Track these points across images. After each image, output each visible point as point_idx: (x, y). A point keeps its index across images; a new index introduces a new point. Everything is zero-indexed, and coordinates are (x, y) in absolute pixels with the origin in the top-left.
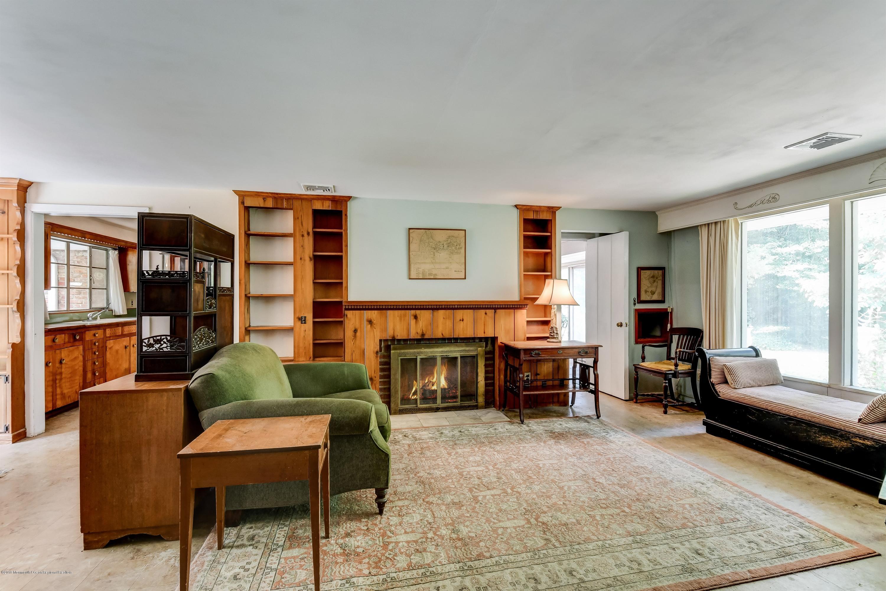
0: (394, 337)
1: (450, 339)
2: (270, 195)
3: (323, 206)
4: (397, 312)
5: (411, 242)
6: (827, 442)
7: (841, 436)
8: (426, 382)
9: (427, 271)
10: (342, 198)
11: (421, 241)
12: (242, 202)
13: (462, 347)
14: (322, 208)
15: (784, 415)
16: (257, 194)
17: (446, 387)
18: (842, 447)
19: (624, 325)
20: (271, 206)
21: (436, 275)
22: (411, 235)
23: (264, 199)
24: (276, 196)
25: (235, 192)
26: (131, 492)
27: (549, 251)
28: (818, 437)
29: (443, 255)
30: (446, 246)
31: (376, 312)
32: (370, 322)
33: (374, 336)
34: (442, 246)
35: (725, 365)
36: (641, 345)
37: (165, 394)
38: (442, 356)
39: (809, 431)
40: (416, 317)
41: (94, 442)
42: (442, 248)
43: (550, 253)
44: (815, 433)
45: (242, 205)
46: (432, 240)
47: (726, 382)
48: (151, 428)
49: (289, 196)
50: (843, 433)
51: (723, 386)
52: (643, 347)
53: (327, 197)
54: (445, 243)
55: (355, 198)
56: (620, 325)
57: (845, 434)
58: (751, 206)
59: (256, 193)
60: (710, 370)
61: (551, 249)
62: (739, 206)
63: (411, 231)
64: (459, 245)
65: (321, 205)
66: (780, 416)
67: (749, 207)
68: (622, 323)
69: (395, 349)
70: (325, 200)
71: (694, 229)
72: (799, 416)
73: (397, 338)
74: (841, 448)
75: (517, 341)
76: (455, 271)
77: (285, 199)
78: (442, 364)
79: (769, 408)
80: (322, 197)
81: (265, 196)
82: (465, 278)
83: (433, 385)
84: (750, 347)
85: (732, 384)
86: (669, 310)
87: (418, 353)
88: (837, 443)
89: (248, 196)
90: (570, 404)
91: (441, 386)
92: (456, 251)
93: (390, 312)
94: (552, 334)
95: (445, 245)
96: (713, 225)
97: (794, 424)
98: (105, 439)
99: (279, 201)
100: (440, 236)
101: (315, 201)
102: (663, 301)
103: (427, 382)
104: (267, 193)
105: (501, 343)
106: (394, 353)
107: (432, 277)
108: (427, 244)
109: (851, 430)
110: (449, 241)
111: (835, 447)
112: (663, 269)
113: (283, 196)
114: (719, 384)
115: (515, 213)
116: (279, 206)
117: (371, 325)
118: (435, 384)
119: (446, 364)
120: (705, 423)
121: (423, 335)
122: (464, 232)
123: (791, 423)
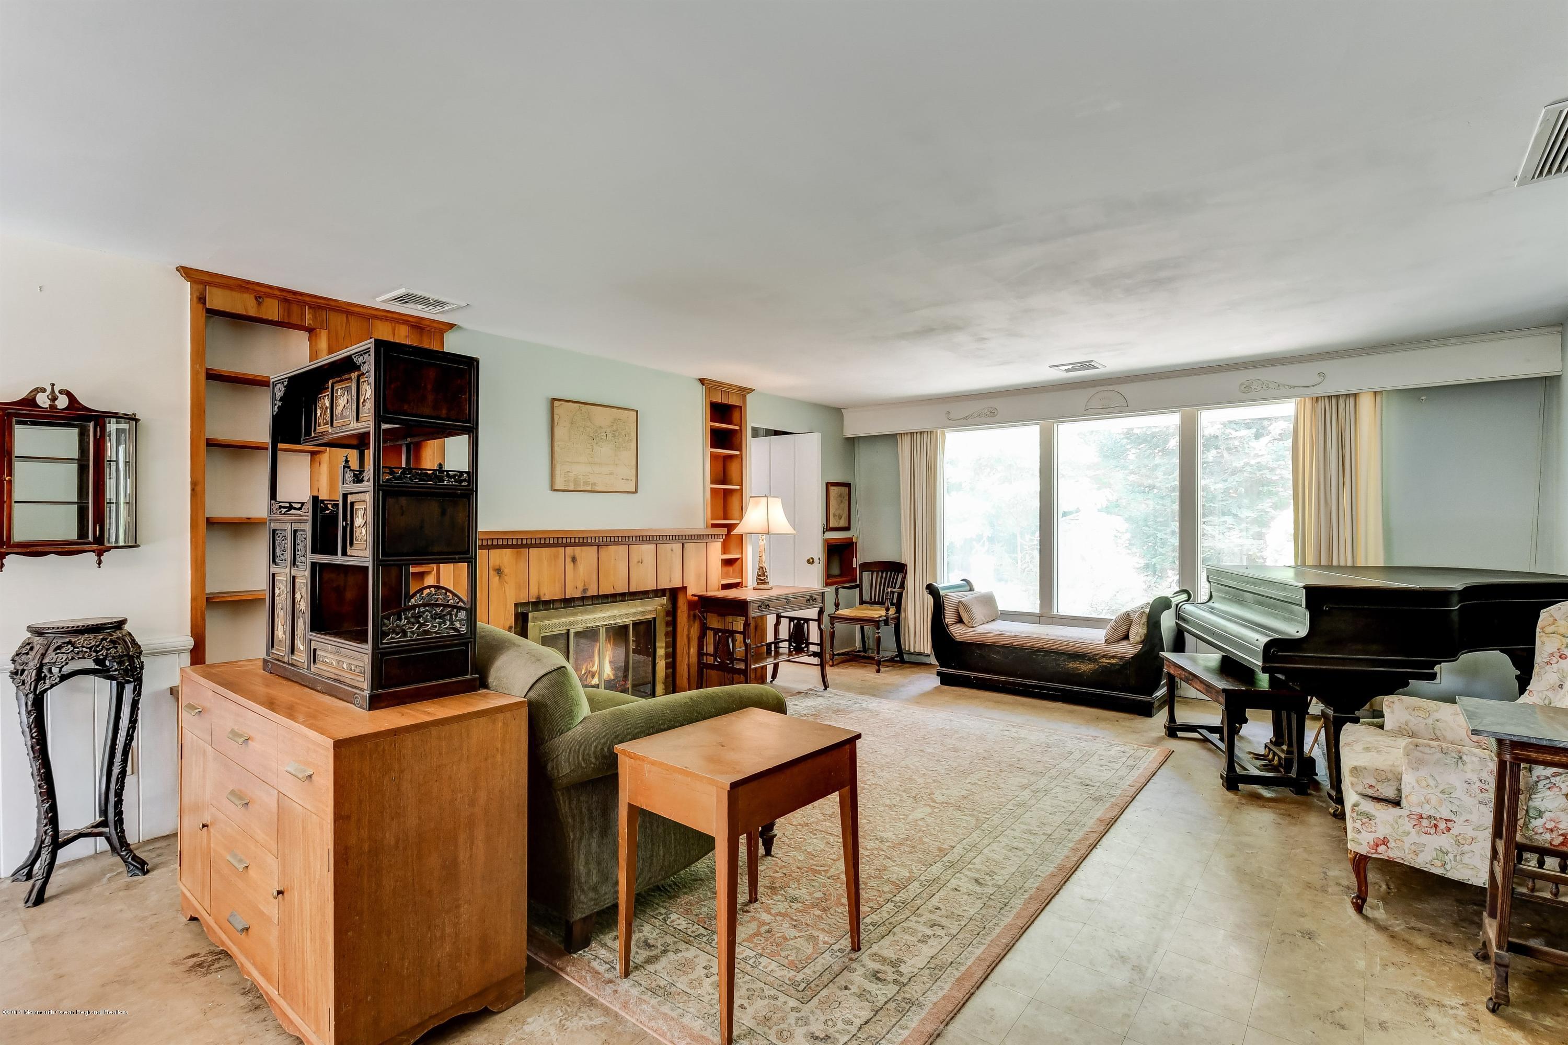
0: (539, 597)
1: (623, 595)
2: (278, 293)
3: (394, 334)
4: (545, 551)
5: (556, 424)
6: (1077, 667)
7: (1090, 659)
8: (583, 673)
9: (582, 477)
10: (435, 325)
11: (572, 423)
12: (200, 299)
13: (636, 606)
14: (392, 340)
15: (1031, 648)
16: (244, 286)
17: (612, 677)
18: (1090, 670)
19: (816, 560)
20: (276, 318)
21: (594, 484)
22: (556, 410)
23: (259, 299)
24: (290, 297)
25: (187, 272)
26: (438, 934)
27: (737, 453)
28: (1067, 665)
29: (605, 450)
30: (610, 435)
31: (508, 551)
32: (499, 571)
33: (506, 596)
34: (605, 434)
35: (960, 602)
36: (834, 588)
37: (500, 716)
38: (606, 625)
39: (1059, 660)
40: (574, 559)
41: (366, 847)
42: (604, 438)
43: (740, 457)
44: (1064, 661)
45: (201, 306)
46: (589, 424)
47: (960, 621)
48: (475, 792)
49: (322, 301)
50: (1091, 656)
51: (958, 625)
52: (837, 590)
53: (406, 318)
54: (608, 430)
55: (460, 328)
56: (811, 562)
57: (1093, 656)
58: (965, 418)
59: (240, 283)
60: (944, 609)
61: (740, 450)
62: (952, 416)
63: (556, 403)
64: (629, 434)
65: (391, 332)
66: (1027, 649)
67: (964, 418)
68: (812, 559)
69: (535, 619)
70: (400, 323)
71: (892, 438)
72: (1047, 647)
73: (543, 598)
74: (1089, 672)
75: (711, 591)
76: (623, 479)
77: (310, 308)
78: (606, 640)
79: (1015, 643)
80: (395, 316)
81: (261, 292)
82: (636, 491)
83: (593, 677)
84: (962, 580)
85: (969, 622)
86: (854, 540)
87: (571, 624)
88: (1085, 668)
89: (218, 286)
90: (769, 679)
91: (605, 676)
92: (624, 445)
93: (533, 551)
94: (762, 578)
95: (608, 432)
96: (919, 435)
97: (1043, 656)
98: (387, 835)
99: (295, 309)
100: (602, 417)
101: (378, 322)
102: (848, 529)
103: (585, 673)
104: (271, 287)
105: (693, 595)
106: (533, 627)
107: (589, 488)
108: (582, 429)
109: (1097, 652)
110: (614, 428)
111: (1084, 671)
112: (848, 485)
113: (307, 299)
114: (953, 624)
115: (699, 392)
116: (295, 320)
117: (500, 577)
118: (597, 676)
119: (612, 639)
120: (939, 674)
121: (585, 590)
122: (635, 413)
123: (1039, 655)
